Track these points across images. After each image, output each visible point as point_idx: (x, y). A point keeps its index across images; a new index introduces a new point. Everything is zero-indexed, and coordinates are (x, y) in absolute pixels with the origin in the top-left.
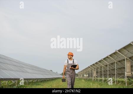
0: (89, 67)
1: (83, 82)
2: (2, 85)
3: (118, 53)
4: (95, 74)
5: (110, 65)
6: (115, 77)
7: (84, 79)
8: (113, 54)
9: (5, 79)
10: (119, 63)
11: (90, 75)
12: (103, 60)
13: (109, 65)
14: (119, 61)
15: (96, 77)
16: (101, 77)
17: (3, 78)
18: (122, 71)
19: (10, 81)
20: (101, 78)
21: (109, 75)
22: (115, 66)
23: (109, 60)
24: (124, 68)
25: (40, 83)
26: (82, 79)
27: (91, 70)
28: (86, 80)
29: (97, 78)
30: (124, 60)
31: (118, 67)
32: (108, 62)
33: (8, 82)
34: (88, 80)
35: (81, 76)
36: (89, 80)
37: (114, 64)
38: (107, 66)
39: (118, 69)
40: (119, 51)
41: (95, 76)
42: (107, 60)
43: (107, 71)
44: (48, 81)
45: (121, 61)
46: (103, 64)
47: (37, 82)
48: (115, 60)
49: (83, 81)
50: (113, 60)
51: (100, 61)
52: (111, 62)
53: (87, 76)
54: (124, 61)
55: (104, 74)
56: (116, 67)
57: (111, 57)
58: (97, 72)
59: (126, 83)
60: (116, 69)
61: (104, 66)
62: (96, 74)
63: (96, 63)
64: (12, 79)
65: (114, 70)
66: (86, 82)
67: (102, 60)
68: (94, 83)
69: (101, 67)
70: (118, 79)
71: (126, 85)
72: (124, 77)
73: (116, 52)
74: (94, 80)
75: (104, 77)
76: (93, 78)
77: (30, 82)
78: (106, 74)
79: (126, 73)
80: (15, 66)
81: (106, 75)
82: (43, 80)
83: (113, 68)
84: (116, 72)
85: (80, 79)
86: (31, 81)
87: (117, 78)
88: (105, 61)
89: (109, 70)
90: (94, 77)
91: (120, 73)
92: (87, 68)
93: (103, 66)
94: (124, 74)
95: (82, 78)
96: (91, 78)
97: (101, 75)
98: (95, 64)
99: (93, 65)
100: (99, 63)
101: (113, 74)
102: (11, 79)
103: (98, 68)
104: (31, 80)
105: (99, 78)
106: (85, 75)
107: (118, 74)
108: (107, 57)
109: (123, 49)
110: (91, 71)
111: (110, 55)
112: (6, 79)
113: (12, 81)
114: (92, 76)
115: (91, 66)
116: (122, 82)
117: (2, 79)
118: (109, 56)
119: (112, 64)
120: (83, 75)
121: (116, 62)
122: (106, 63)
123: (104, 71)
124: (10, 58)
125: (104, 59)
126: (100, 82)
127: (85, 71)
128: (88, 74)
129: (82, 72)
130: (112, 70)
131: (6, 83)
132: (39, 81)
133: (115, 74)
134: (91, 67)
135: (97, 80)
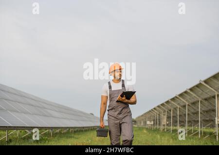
0: (154, 109)
1: (144, 134)
2: (11, 137)
3: (203, 85)
4: (164, 121)
5: (190, 105)
6: (198, 126)
7: (147, 129)
8: (196, 87)
9: (15, 127)
10: (206, 103)
11: (157, 122)
12: (178, 97)
13: (188, 105)
14: (206, 99)
15: (167, 125)
16: (176, 126)
17: (12, 125)
18: (211, 116)
19: (23, 131)
20: (174, 128)
21: (189, 122)
22: (198, 108)
23: (188, 97)
24: (214, 111)
25: (73, 135)
26: (143, 128)
27: (158, 113)
28: (149, 130)
29: (169, 128)
30: (214, 97)
31: (205, 109)
32: (187, 101)
33: (21, 132)
34: (153, 130)
35: (142, 124)
36: (155, 131)
37: (197, 104)
38: (184, 106)
39: (204, 112)
40: (206, 82)
41: (165, 123)
42: (186, 96)
43: (185, 115)
44: (86, 131)
45: (210, 98)
46: (178, 104)
47: (68, 132)
48: (199, 96)
49: (145, 131)
50: (195, 97)
51: (173, 99)
52: (193, 101)
53: (152, 123)
54: (214, 99)
55: (181, 120)
56: (201, 109)
57: (191, 93)
58: (169, 118)
59: (217, 137)
60: (201, 113)
61: (181, 107)
62: (167, 121)
63: (167, 102)
64: (27, 127)
65: (197, 113)
66: (150, 133)
67: (176, 97)
68: (163, 135)
69: (175, 109)
70: (204, 129)
71: (217, 138)
72: (213, 126)
73: (200, 84)
74: (164, 130)
75: (180, 126)
76: (162, 127)
77: (56, 132)
78: (183, 120)
79: (216, 119)
80: (32, 105)
81: (183, 122)
82: (77, 130)
83: (195, 110)
84: (201, 118)
85: (140, 129)
86: (58, 131)
87: (201, 127)
88: (182, 99)
89: (188, 114)
90: (164, 125)
91: (207, 119)
92: (152, 110)
93: (178, 107)
94: (214, 121)
95: (144, 126)
96: (158, 127)
97: (175, 122)
98: (165, 104)
99: (162, 105)
100: (172, 102)
101: (194, 121)
102: (24, 127)
103: (170, 111)
104: (58, 129)
105: (171, 127)
106: (148, 123)
107: (203, 120)
108: (186, 92)
109: (212, 79)
110: (158, 116)
111: (191, 89)
112: (18, 127)
113: (27, 131)
114: (160, 124)
115: (158, 106)
116: (211, 134)
117: (9, 127)
118: (189, 91)
119: (194, 103)
120: (145, 123)
121: (201, 101)
122: (183, 102)
123: (180, 116)
124: (23, 92)
125: (181, 95)
126: (173, 134)
127: (148, 116)
128: (154, 120)
129: (143, 118)
130: (194, 114)
131: (16, 134)
132: (72, 131)
133: (198, 121)
134: (158, 108)
135: (168, 130)
